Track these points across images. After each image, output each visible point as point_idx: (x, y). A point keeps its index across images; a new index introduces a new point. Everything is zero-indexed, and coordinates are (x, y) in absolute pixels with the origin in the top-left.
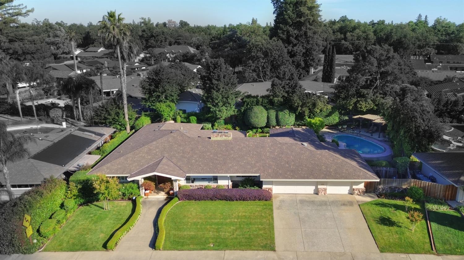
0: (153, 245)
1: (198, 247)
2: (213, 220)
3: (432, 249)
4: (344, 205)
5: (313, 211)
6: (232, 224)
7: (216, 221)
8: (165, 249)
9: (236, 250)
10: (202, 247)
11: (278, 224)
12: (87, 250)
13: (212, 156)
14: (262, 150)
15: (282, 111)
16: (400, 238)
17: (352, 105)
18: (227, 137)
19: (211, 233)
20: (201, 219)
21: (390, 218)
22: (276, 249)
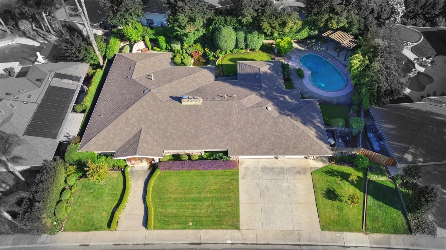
0: (146, 224)
1: (180, 226)
2: (190, 196)
3: (363, 228)
4: (299, 172)
5: (272, 181)
6: (206, 199)
7: (193, 196)
8: (155, 228)
9: (209, 229)
10: (184, 226)
11: (243, 198)
12: (96, 229)
13: (184, 127)
14: (229, 118)
15: (250, 33)
16: (339, 215)
17: (322, 22)
18: (197, 103)
19: (189, 210)
20: (180, 193)
21: (334, 190)
22: (241, 227)
